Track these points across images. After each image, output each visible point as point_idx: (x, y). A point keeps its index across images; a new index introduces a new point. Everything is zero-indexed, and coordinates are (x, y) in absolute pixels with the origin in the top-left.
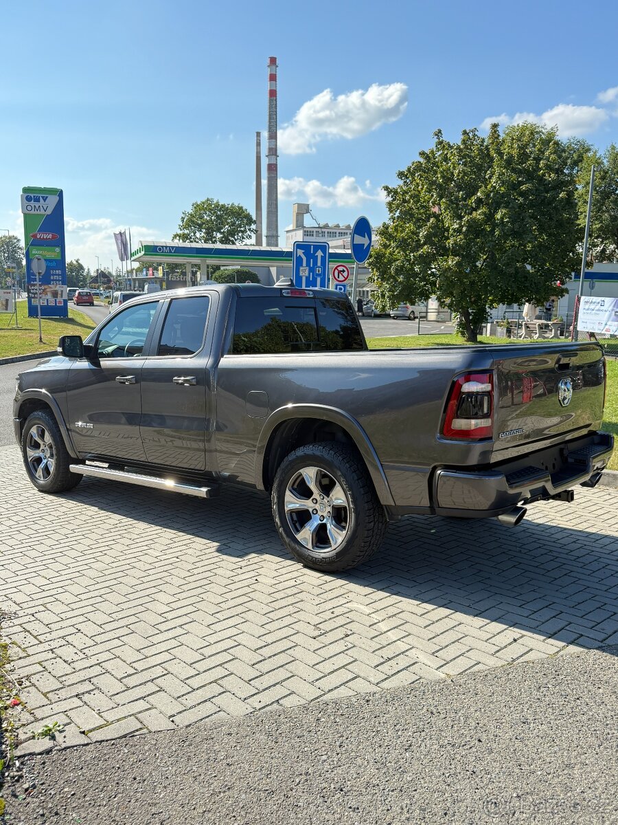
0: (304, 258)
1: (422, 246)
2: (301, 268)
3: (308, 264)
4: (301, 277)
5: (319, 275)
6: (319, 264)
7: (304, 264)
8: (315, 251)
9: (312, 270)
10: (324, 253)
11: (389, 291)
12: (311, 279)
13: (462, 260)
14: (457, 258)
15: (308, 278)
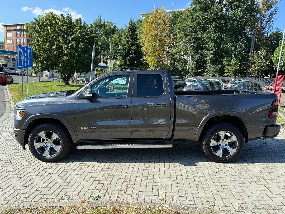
0: (22, 52)
1: (54, 51)
2: (21, 56)
3: (24, 55)
4: (21, 60)
5: (29, 59)
6: (29, 55)
7: (22, 54)
8: (27, 50)
9: (26, 57)
10: (31, 51)
11: (40, 66)
12: (25, 61)
13: (70, 58)
14: (68, 57)
15: (24, 60)
